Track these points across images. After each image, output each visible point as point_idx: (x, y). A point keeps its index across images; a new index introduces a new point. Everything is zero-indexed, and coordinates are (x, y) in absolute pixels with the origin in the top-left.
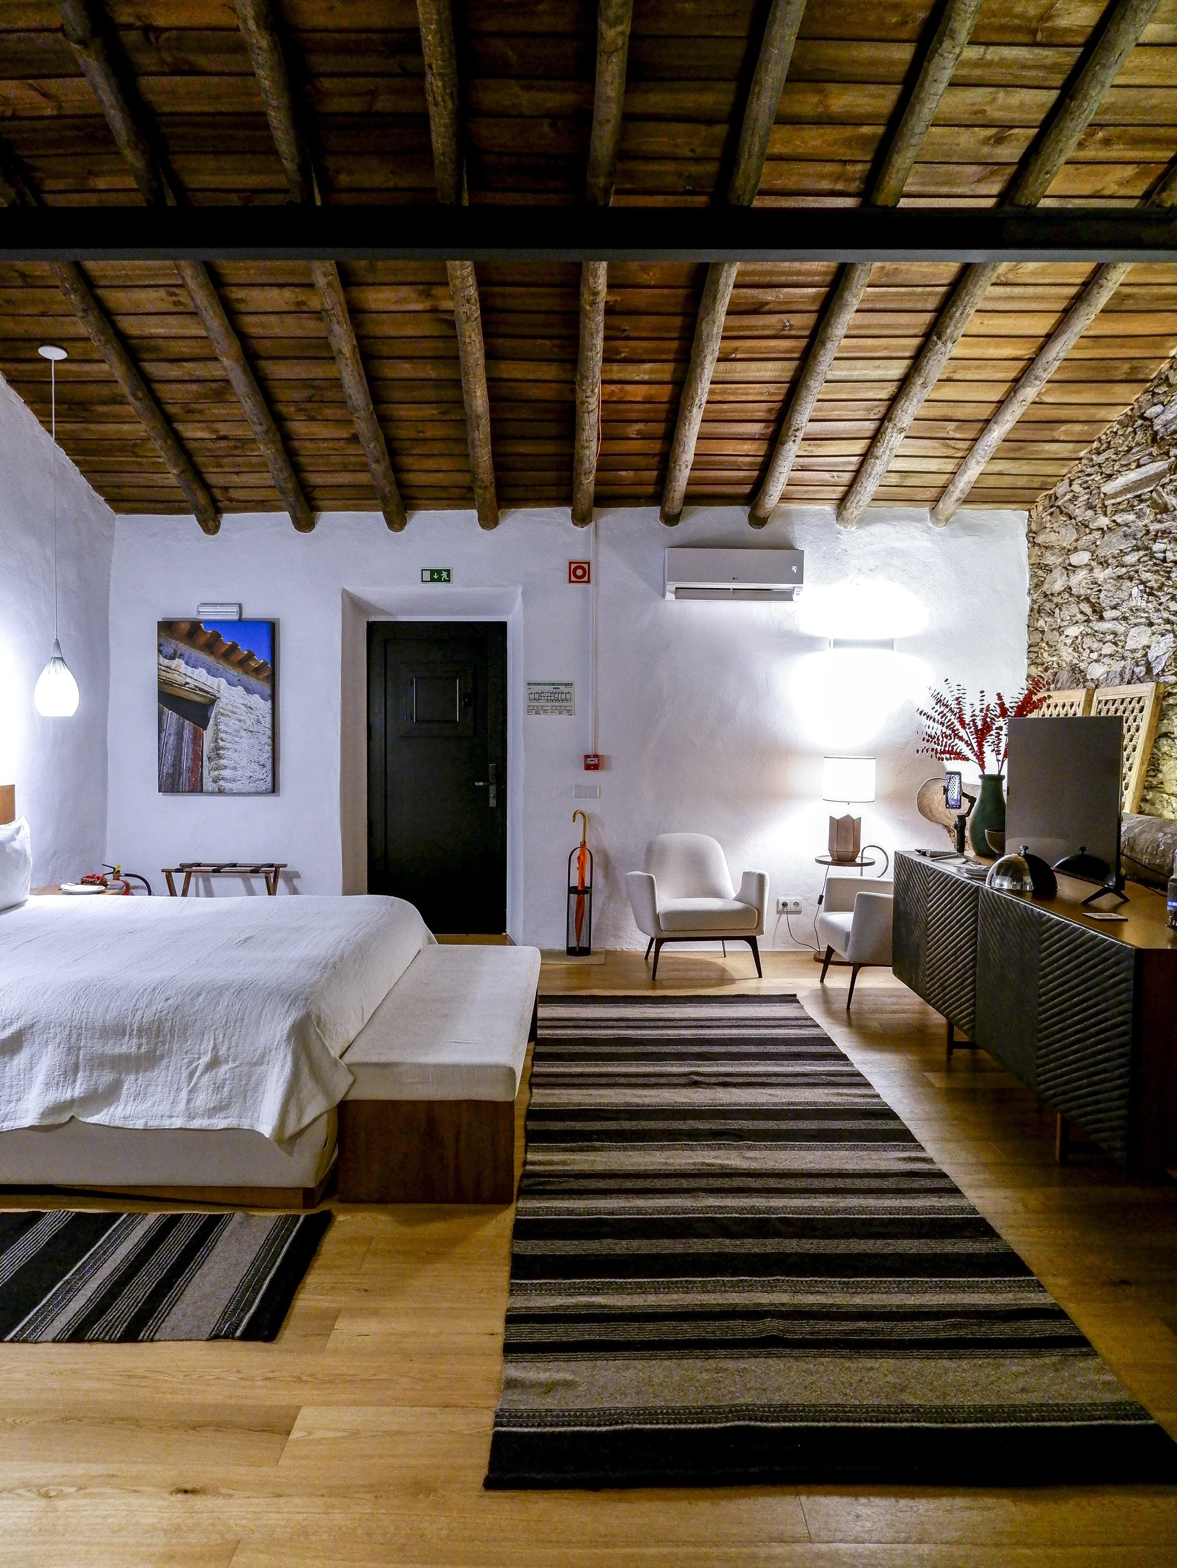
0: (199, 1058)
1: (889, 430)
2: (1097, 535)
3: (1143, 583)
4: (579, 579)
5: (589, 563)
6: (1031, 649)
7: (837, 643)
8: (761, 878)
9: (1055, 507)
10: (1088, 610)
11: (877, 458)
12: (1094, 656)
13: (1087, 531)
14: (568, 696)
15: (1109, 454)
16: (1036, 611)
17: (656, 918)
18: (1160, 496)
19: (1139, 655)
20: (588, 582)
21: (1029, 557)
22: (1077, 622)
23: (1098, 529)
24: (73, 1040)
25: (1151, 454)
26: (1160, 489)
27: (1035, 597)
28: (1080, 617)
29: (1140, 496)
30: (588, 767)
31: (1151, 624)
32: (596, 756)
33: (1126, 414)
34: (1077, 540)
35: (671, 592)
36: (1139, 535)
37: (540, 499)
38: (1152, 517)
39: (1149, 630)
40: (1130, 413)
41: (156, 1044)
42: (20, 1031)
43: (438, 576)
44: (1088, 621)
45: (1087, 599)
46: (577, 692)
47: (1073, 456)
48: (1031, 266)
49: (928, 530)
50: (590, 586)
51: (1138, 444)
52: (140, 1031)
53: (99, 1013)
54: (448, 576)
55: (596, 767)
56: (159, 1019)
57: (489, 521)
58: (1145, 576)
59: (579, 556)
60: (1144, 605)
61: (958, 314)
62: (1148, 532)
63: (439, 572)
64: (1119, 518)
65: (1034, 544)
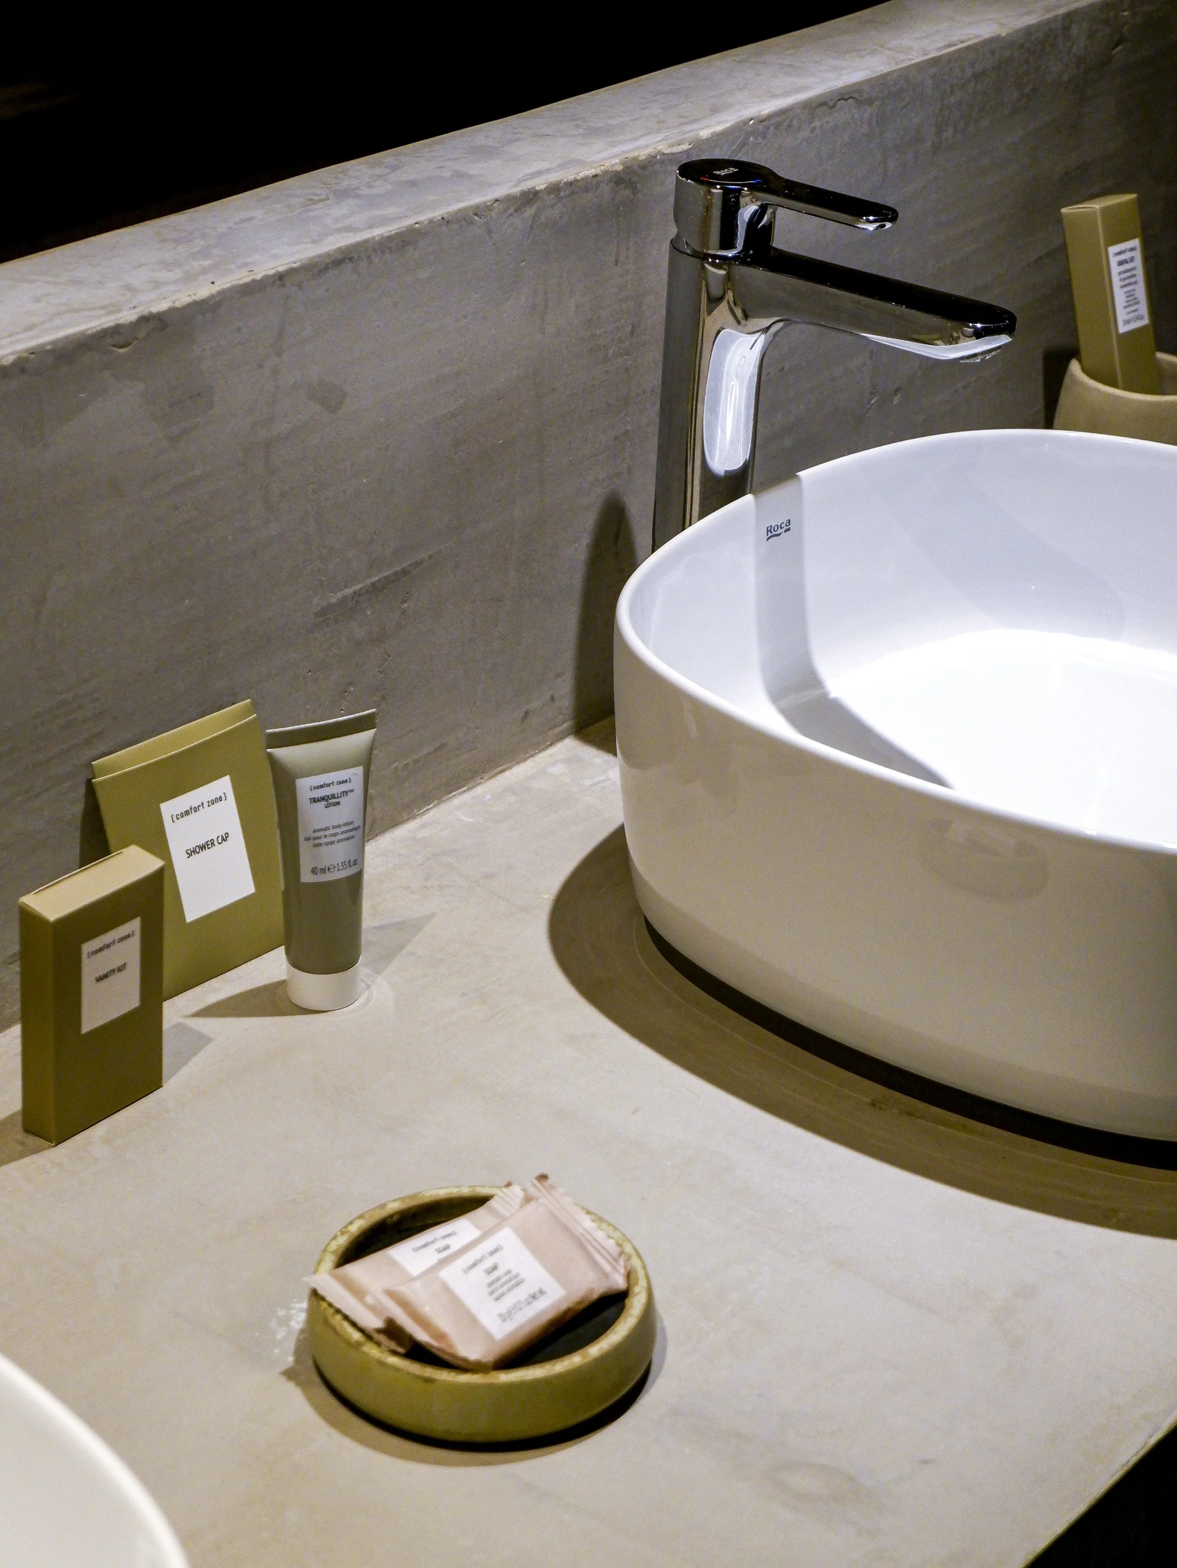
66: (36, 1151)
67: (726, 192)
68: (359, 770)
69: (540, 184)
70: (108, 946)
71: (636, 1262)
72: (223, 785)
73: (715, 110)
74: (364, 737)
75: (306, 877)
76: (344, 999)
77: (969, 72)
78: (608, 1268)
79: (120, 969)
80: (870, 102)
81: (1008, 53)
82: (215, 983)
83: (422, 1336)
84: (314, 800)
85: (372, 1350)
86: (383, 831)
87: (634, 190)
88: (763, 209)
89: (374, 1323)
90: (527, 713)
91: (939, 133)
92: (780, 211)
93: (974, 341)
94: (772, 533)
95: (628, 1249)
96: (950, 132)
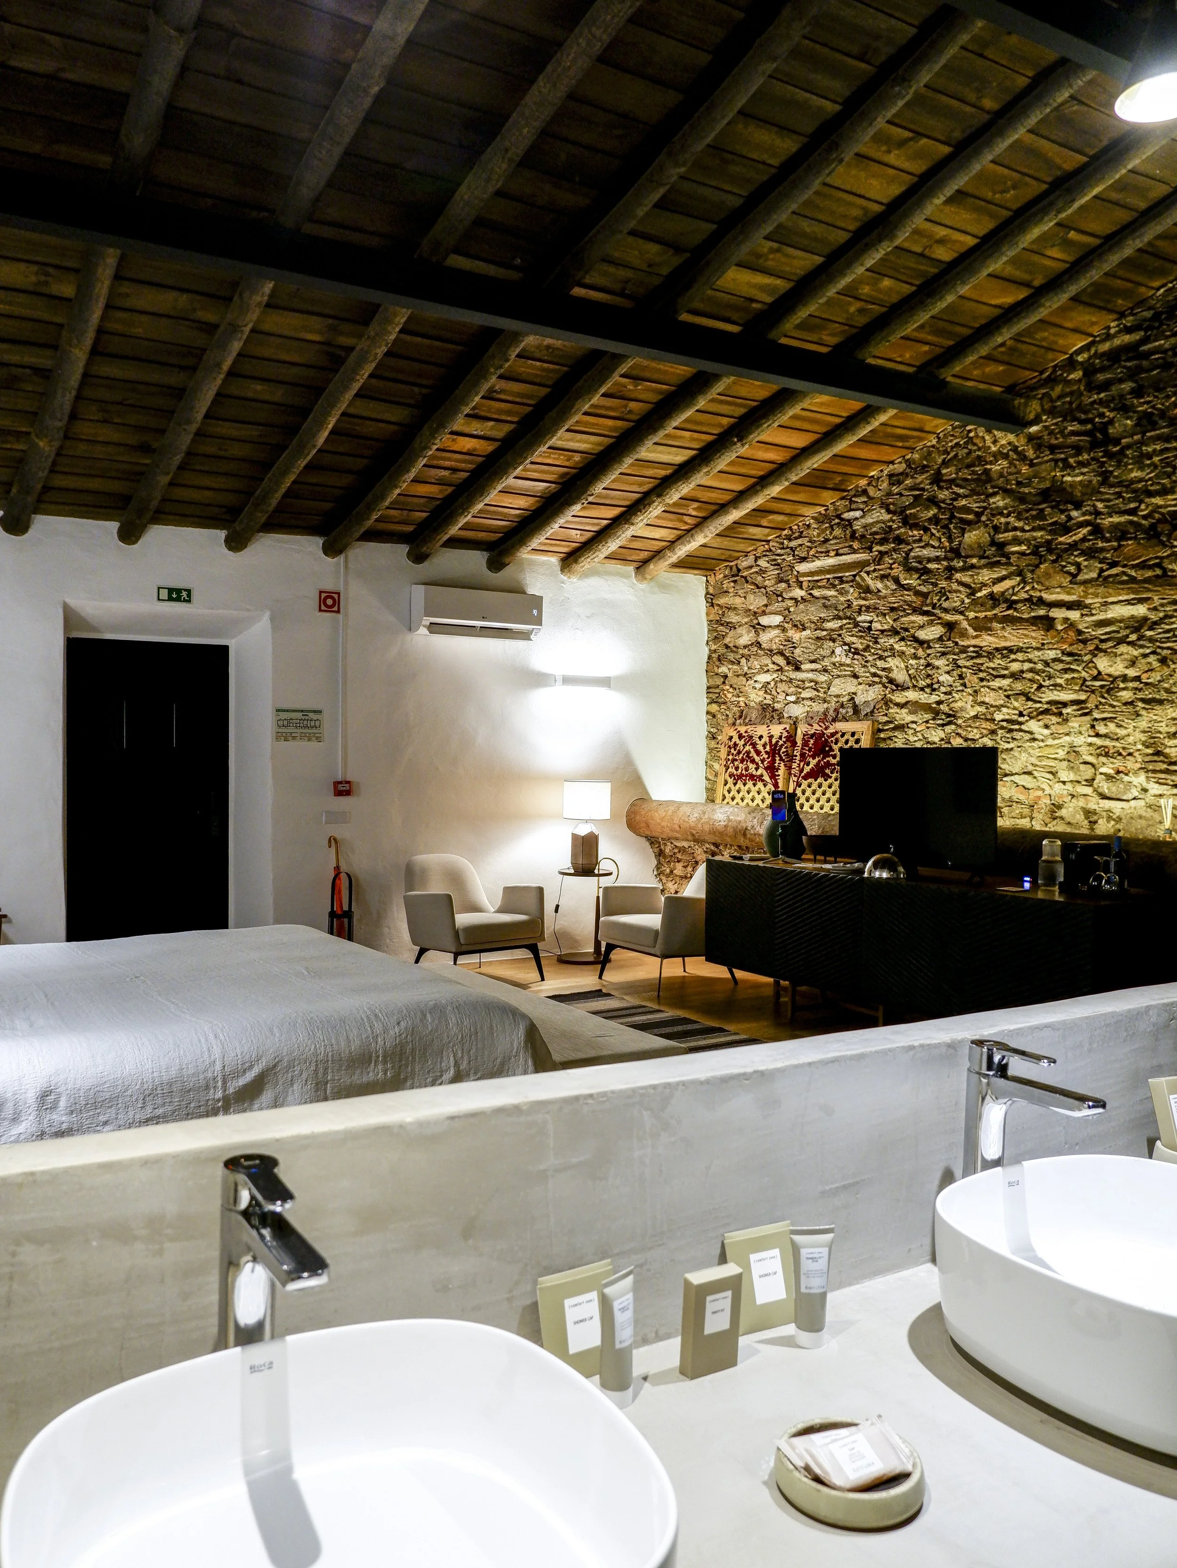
0: (441, 1076)
1: (656, 504)
2: (790, 603)
3: (845, 644)
4: (329, 609)
5: (339, 594)
6: (710, 690)
7: (567, 680)
8: (540, 890)
9: (736, 574)
10: (781, 661)
11: (633, 524)
12: (792, 698)
13: (780, 599)
14: (317, 723)
15: (804, 541)
16: (715, 660)
17: (456, 933)
18: (863, 580)
19: (845, 699)
20: (338, 612)
21: (708, 614)
22: (768, 671)
23: (791, 599)
24: (320, 1075)
25: (851, 546)
26: (863, 574)
27: (714, 647)
28: (771, 666)
29: (841, 577)
30: (339, 793)
31: (855, 676)
32: (348, 782)
33: (820, 513)
34: (766, 606)
35: (424, 626)
36: (841, 607)
37: (297, 527)
38: (856, 595)
39: (855, 681)
40: (823, 512)
41: (400, 1067)
42: (263, 1072)
43: (177, 595)
44: (781, 670)
45: (781, 653)
46: (326, 717)
47: (764, 538)
48: (825, 398)
49: (632, 586)
50: (340, 616)
51: (835, 538)
52: (385, 1057)
53: (343, 1044)
54: (189, 595)
55: (348, 793)
56: (401, 1043)
57: (236, 543)
58: (848, 639)
59: (329, 586)
60: (848, 661)
61: (766, 425)
62: (849, 606)
63: (179, 591)
64: (816, 593)
65: (712, 605)
66: (683, 1381)
67: (988, 1049)
68: (827, 1249)
69: (916, 1044)
70: (717, 1300)
71: (918, 1460)
72: (776, 1252)
73: (991, 1026)
74: (830, 1236)
75: (803, 1290)
76: (818, 1345)
77: (1103, 1023)
78: (904, 1460)
79: (722, 1311)
80: (1058, 1029)
81: (1120, 1018)
82: (767, 1332)
83: (818, 1471)
84: (808, 1258)
85: (796, 1474)
86: (845, 1286)
87: (956, 1050)
88: (1004, 1057)
89: (800, 1464)
90: (910, 1250)
91: (1090, 1044)
92: (1011, 1058)
93: (1088, 1110)
94: (1010, 1184)
95: (915, 1454)
96: (1095, 1045)
